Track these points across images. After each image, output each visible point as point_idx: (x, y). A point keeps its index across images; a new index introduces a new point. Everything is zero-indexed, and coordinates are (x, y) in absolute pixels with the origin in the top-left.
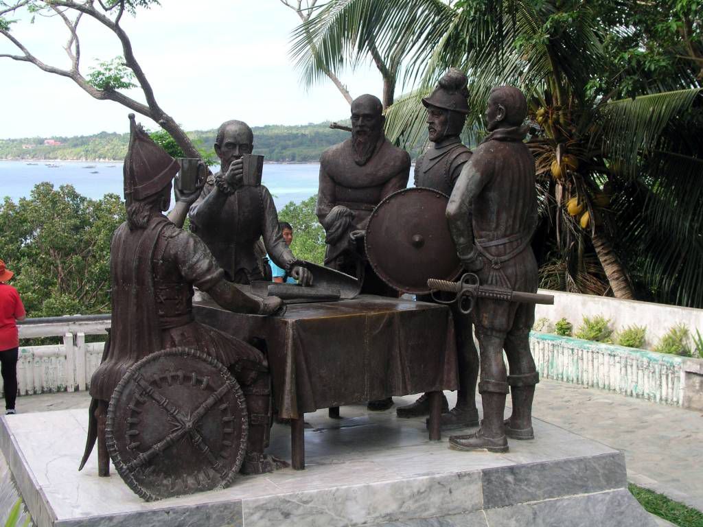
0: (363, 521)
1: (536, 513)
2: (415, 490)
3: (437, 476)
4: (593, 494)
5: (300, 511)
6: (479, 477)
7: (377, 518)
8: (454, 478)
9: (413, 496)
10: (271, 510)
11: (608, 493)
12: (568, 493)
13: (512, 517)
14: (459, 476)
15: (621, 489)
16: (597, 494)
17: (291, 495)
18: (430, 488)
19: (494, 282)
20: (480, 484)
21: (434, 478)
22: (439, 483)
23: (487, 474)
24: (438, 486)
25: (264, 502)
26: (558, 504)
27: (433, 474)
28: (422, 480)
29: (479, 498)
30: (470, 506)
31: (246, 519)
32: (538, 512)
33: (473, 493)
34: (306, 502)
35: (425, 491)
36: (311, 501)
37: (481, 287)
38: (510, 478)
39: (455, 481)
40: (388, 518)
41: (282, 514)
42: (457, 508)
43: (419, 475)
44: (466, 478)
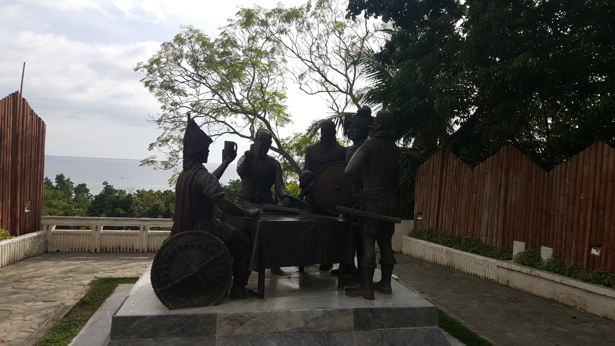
0: (284, 331)
1: (383, 335)
2: (315, 316)
3: (328, 309)
4: (418, 328)
5: (249, 322)
6: (352, 312)
7: (292, 329)
8: (337, 312)
9: (313, 319)
10: (233, 320)
11: (427, 328)
12: (403, 326)
13: (369, 336)
14: (341, 310)
15: (435, 327)
16: (421, 328)
17: (245, 313)
18: (324, 315)
19: (370, 209)
20: (352, 316)
21: (326, 310)
22: (329, 313)
23: (357, 311)
24: (328, 315)
25: (230, 315)
26: (397, 332)
27: (327, 308)
28: (320, 311)
29: (351, 324)
30: (346, 328)
31: (218, 324)
32: (384, 335)
33: (348, 321)
34: (253, 317)
35: (321, 317)
36: (256, 317)
37: (363, 212)
38: (370, 315)
39: (338, 313)
40: (299, 330)
41: (239, 323)
42: (338, 328)
43: (319, 308)
44: (345, 312)
